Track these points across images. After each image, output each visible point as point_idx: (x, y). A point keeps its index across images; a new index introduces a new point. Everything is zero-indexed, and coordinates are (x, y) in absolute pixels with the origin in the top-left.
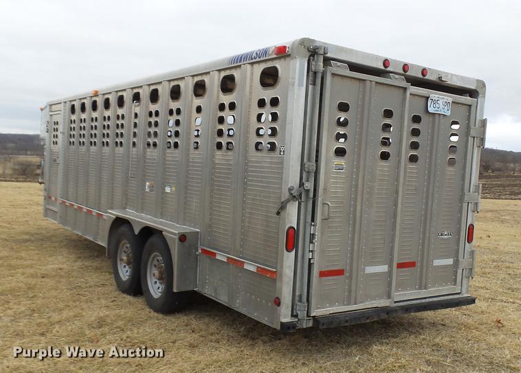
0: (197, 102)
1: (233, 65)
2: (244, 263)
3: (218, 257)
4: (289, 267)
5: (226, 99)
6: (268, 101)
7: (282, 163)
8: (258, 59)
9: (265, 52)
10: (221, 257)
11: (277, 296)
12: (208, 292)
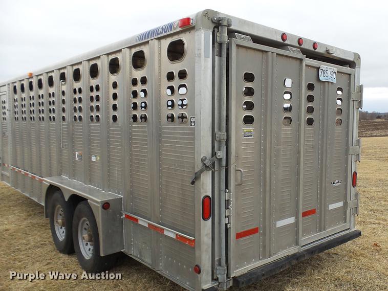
0: (113, 78)
1: (141, 42)
2: (163, 229)
3: (140, 222)
4: (207, 235)
5: (138, 74)
6: (176, 74)
7: (193, 134)
8: (164, 34)
9: (171, 26)
10: (143, 222)
11: (196, 263)
12: (133, 253)
